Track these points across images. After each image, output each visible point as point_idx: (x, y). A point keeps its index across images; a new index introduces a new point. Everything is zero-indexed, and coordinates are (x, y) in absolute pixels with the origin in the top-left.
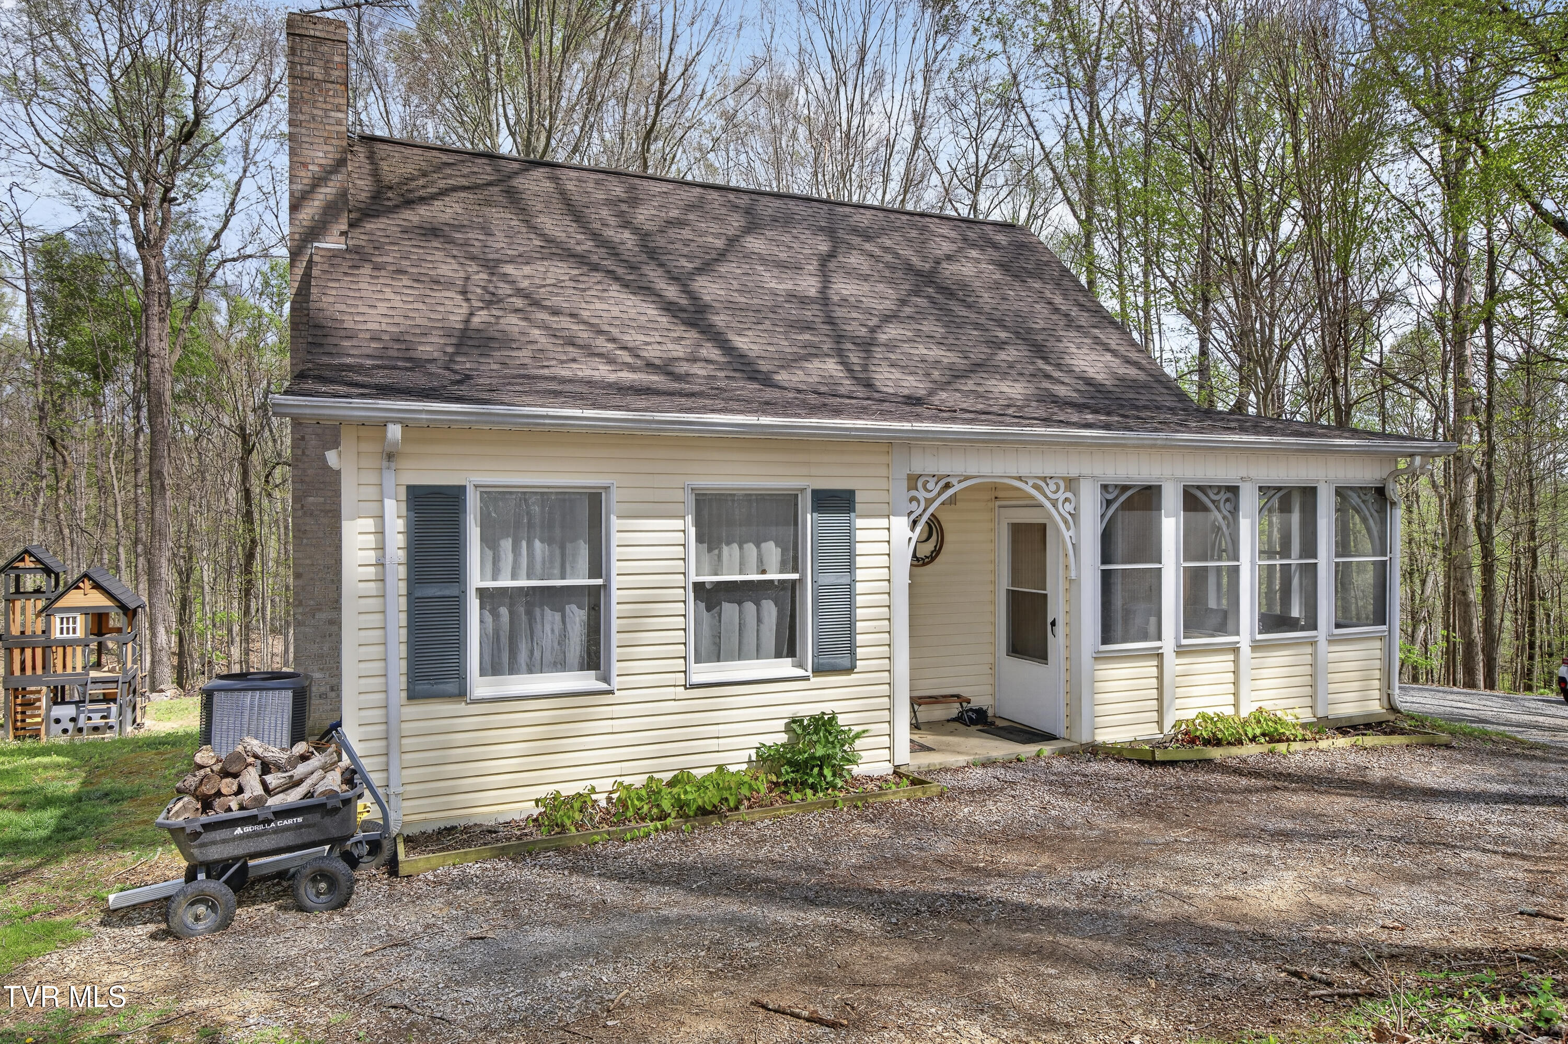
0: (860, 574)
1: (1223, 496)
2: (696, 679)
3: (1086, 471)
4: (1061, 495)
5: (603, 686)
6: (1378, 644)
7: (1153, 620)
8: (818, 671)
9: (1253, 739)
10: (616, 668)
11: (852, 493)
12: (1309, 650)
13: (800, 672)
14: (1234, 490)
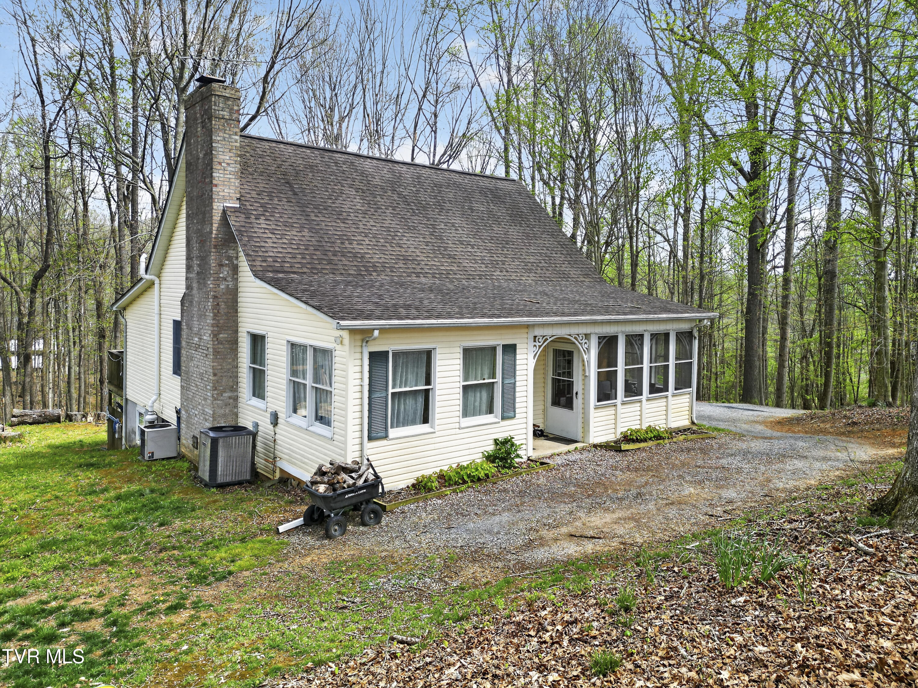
0: (518, 378)
1: (638, 338)
2: (463, 425)
3: (593, 331)
4: (584, 341)
5: (432, 430)
6: (688, 396)
7: (613, 391)
8: (503, 418)
9: (650, 439)
10: (437, 422)
11: (515, 345)
12: (665, 400)
13: (497, 420)
14: (642, 336)
